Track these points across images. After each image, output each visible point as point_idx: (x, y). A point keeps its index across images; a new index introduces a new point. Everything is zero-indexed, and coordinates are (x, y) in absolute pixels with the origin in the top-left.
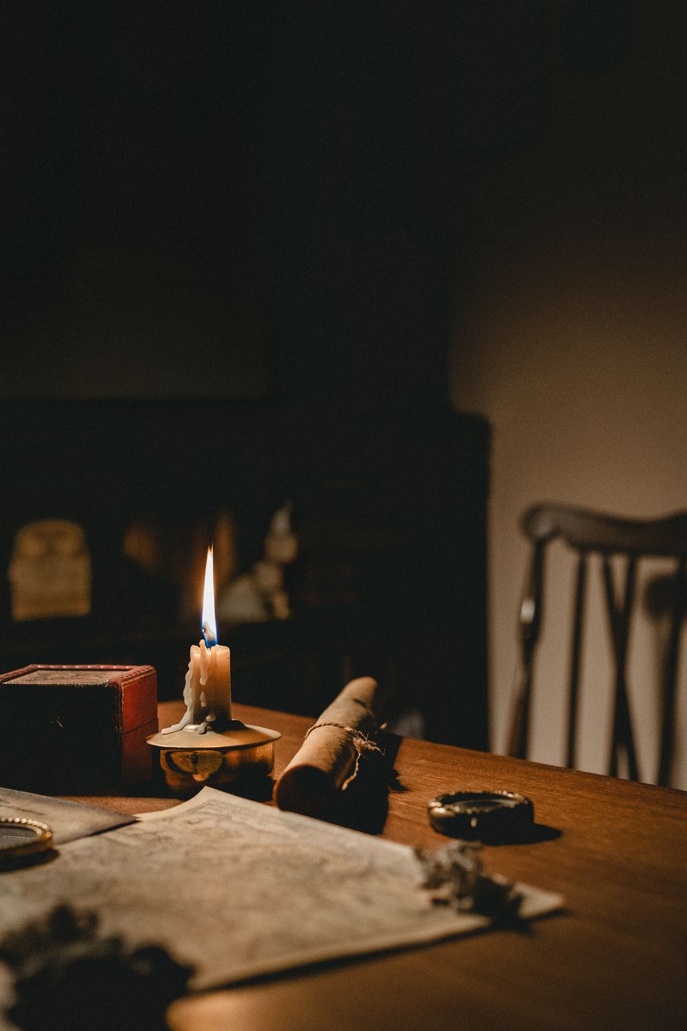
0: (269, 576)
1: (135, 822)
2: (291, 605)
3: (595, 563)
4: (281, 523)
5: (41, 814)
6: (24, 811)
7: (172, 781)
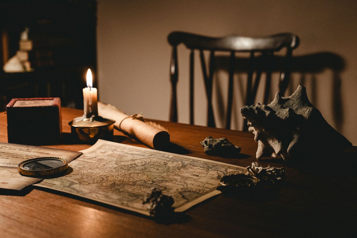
0: (23, 56)
1: (82, 154)
2: (32, 66)
3: (197, 53)
4: (25, 36)
5: (48, 154)
6: (40, 153)
7: (81, 137)
